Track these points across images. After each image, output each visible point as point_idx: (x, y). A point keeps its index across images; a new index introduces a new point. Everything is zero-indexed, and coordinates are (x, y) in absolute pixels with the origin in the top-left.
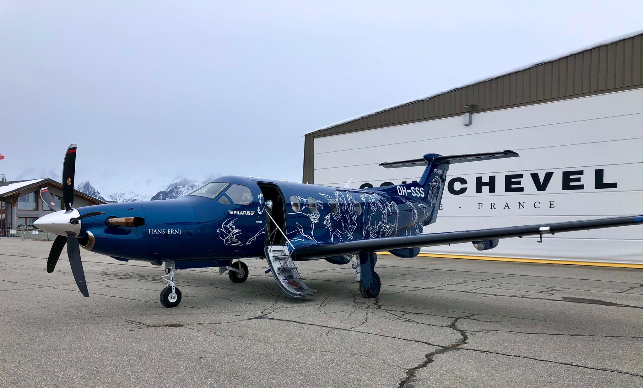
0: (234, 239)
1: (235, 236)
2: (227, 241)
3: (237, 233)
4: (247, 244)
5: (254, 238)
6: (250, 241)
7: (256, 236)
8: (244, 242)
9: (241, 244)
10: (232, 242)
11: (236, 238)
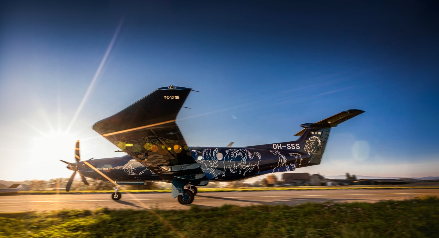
0: (132, 172)
1: (132, 171)
2: (128, 173)
3: (133, 170)
4: (139, 174)
5: (143, 172)
6: (141, 173)
7: (144, 171)
8: (138, 173)
9: (136, 174)
10: (131, 174)
11: (133, 171)
